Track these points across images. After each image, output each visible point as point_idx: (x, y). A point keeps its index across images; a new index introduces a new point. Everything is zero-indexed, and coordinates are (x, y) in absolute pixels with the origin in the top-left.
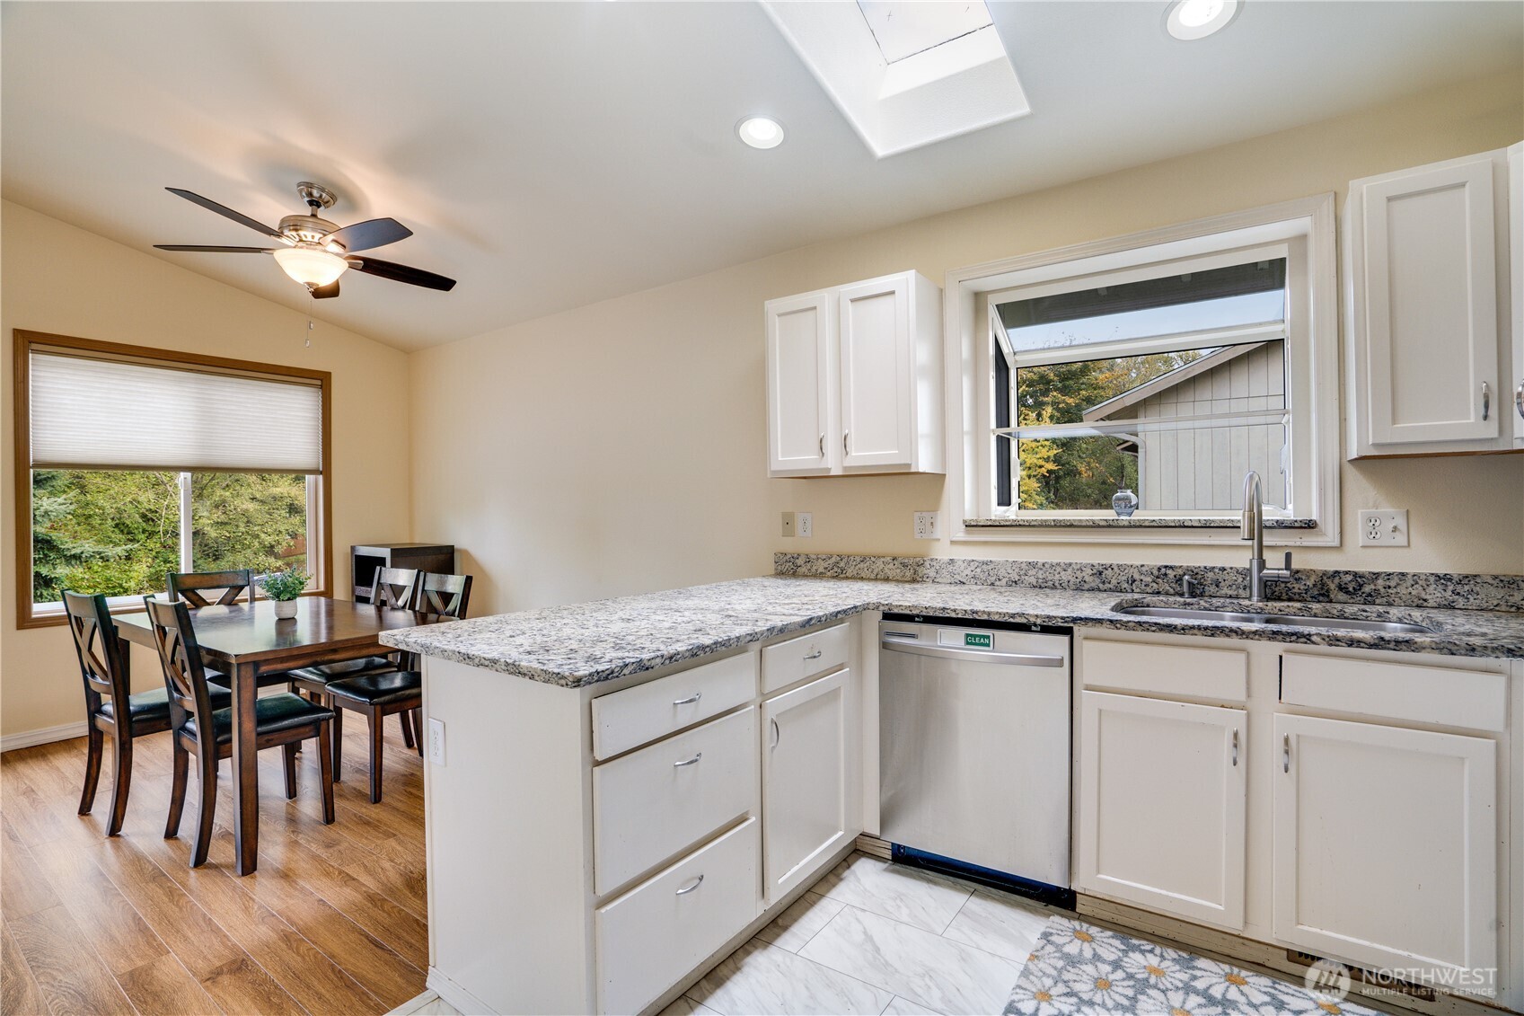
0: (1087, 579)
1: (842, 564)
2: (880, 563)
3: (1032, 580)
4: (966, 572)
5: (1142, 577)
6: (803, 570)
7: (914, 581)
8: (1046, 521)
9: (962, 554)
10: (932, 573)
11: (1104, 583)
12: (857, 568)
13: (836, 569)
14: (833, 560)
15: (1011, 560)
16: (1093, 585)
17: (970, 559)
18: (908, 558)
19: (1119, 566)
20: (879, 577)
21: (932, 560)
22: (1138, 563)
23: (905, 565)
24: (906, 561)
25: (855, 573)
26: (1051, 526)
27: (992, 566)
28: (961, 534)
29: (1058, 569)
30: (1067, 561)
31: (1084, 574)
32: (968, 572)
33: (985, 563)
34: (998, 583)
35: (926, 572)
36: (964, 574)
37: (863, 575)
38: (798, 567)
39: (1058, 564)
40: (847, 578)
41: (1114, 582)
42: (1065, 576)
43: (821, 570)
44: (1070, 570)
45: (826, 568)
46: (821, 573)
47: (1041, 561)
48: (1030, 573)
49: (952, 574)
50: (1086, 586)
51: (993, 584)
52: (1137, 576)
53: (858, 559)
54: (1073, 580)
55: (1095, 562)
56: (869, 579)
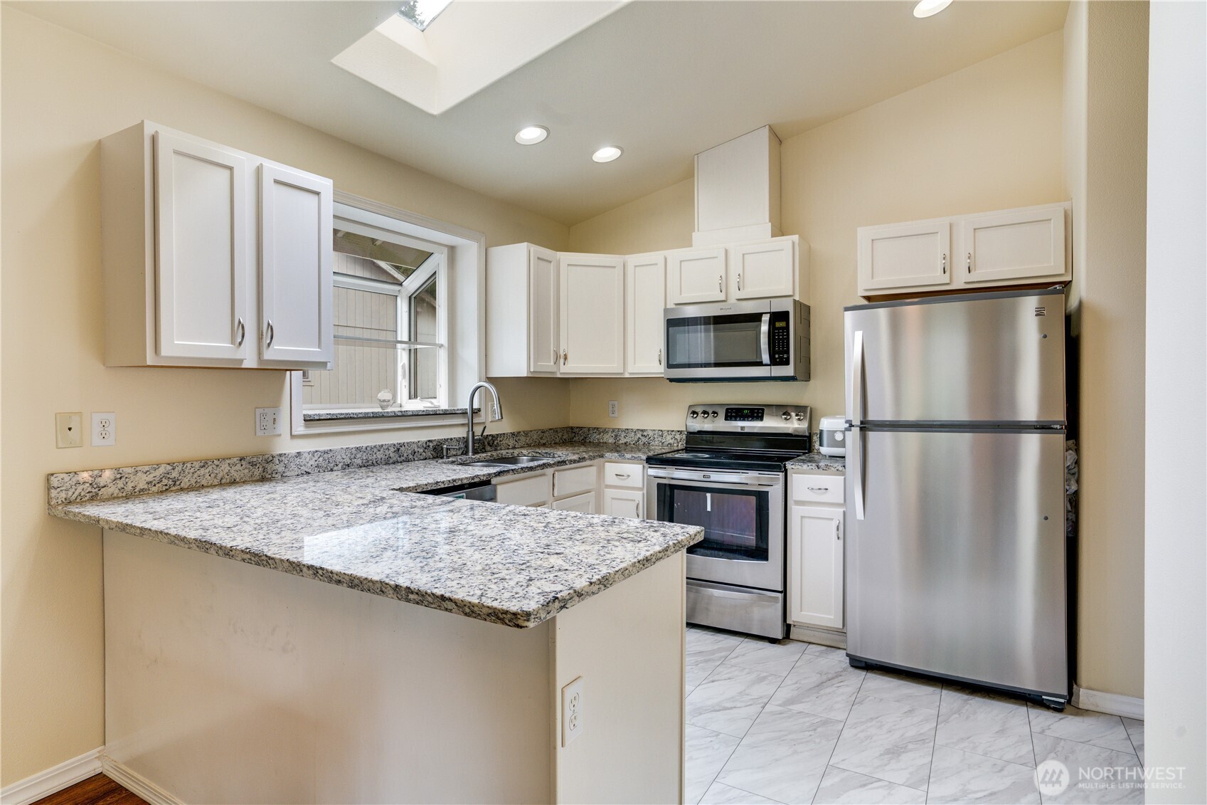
0: (392, 455)
1: (175, 474)
2: (225, 467)
3: (359, 462)
4: (311, 462)
5: (419, 450)
6: (113, 490)
7: (263, 480)
8: (368, 413)
9: (306, 446)
10: (281, 468)
11: (400, 457)
12: (196, 475)
13: (165, 481)
14: (162, 470)
15: (345, 447)
16: (395, 459)
17: (314, 450)
18: (257, 456)
19: (408, 443)
20: (223, 481)
21: (280, 455)
22: (416, 440)
23: (253, 464)
24: (255, 459)
25: (193, 481)
26: (370, 417)
27: (331, 454)
28: (300, 428)
29: (375, 450)
30: (380, 444)
31: (390, 452)
32: (312, 462)
33: (326, 452)
34: (335, 468)
35: (275, 468)
36: (309, 465)
37: (204, 482)
38: (100, 488)
39: (375, 447)
40: (182, 489)
41: (405, 455)
42: (380, 455)
43: (142, 485)
44: (382, 450)
45: (148, 483)
46: (142, 490)
47: (365, 445)
48: (358, 456)
49: (299, 466)
50: (391, 461)
51: (332, 470)
52: (416, 450)
53: (197, 465)
54: (384, 457)
55: (395, 442)
56: (213, 486)
